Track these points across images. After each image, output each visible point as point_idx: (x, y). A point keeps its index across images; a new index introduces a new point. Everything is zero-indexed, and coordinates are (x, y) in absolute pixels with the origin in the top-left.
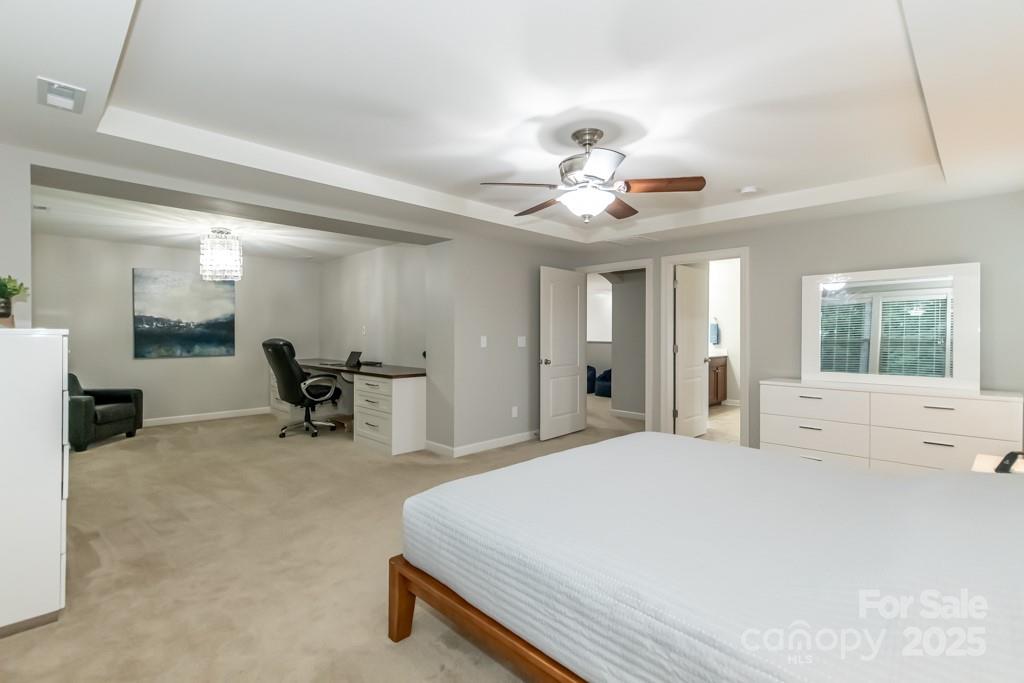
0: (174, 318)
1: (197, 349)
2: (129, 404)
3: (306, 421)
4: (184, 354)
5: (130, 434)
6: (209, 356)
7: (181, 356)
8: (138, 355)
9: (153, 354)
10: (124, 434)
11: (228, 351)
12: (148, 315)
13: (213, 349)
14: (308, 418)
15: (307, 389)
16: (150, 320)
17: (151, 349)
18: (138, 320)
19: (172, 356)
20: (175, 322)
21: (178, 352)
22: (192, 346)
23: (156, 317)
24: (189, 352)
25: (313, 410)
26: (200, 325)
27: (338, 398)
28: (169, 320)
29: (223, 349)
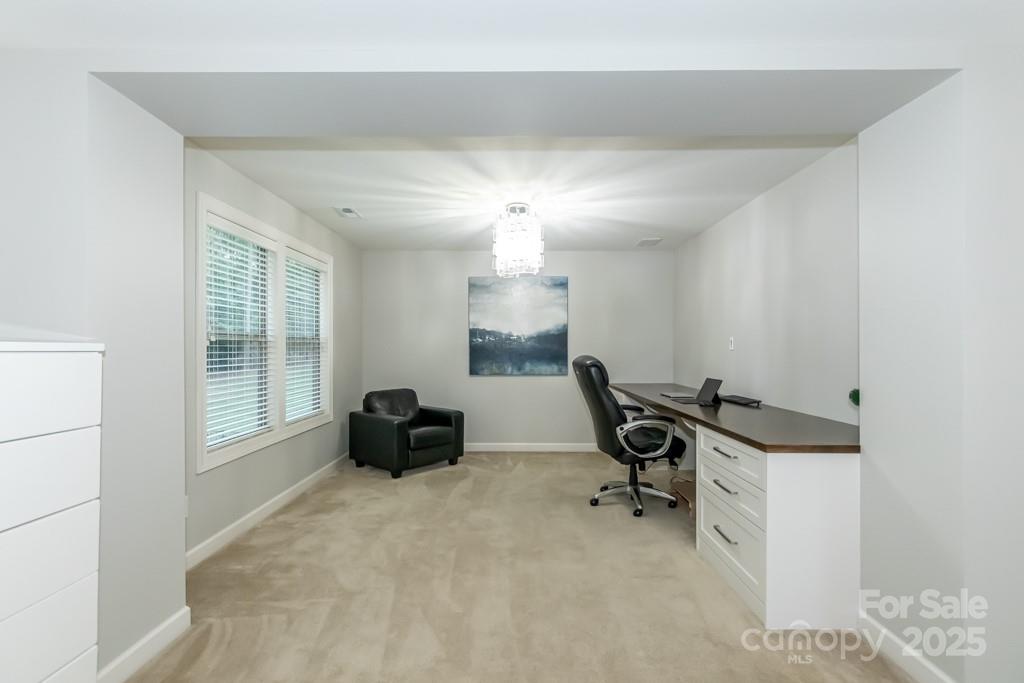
0: (505, 331)
1: (528, 366)
2: (449, 428)
3: (631, 484)
4: (515, 372)
5: (453, 462)
6: (540, 375)
7: (511, 375)
8: (473, 372)
9: (486, 371)
10: (447, 462)
11: (560, 370)
12: (481, 327)
13: (544, 368)
14: (634, 481)
15: (626, 438)
16: (483, 333)
17: (484, 366)
18: (473, 333)
19: (502, 374)
20: (506, 335)
21: (510, 370)
22: (523, 362)
23: (489, 329)
24: (519, 369)
25: (643, 468)
26: (530, 338)
27: (679, 455)
28: (501, 334)
29: (555, 368)
